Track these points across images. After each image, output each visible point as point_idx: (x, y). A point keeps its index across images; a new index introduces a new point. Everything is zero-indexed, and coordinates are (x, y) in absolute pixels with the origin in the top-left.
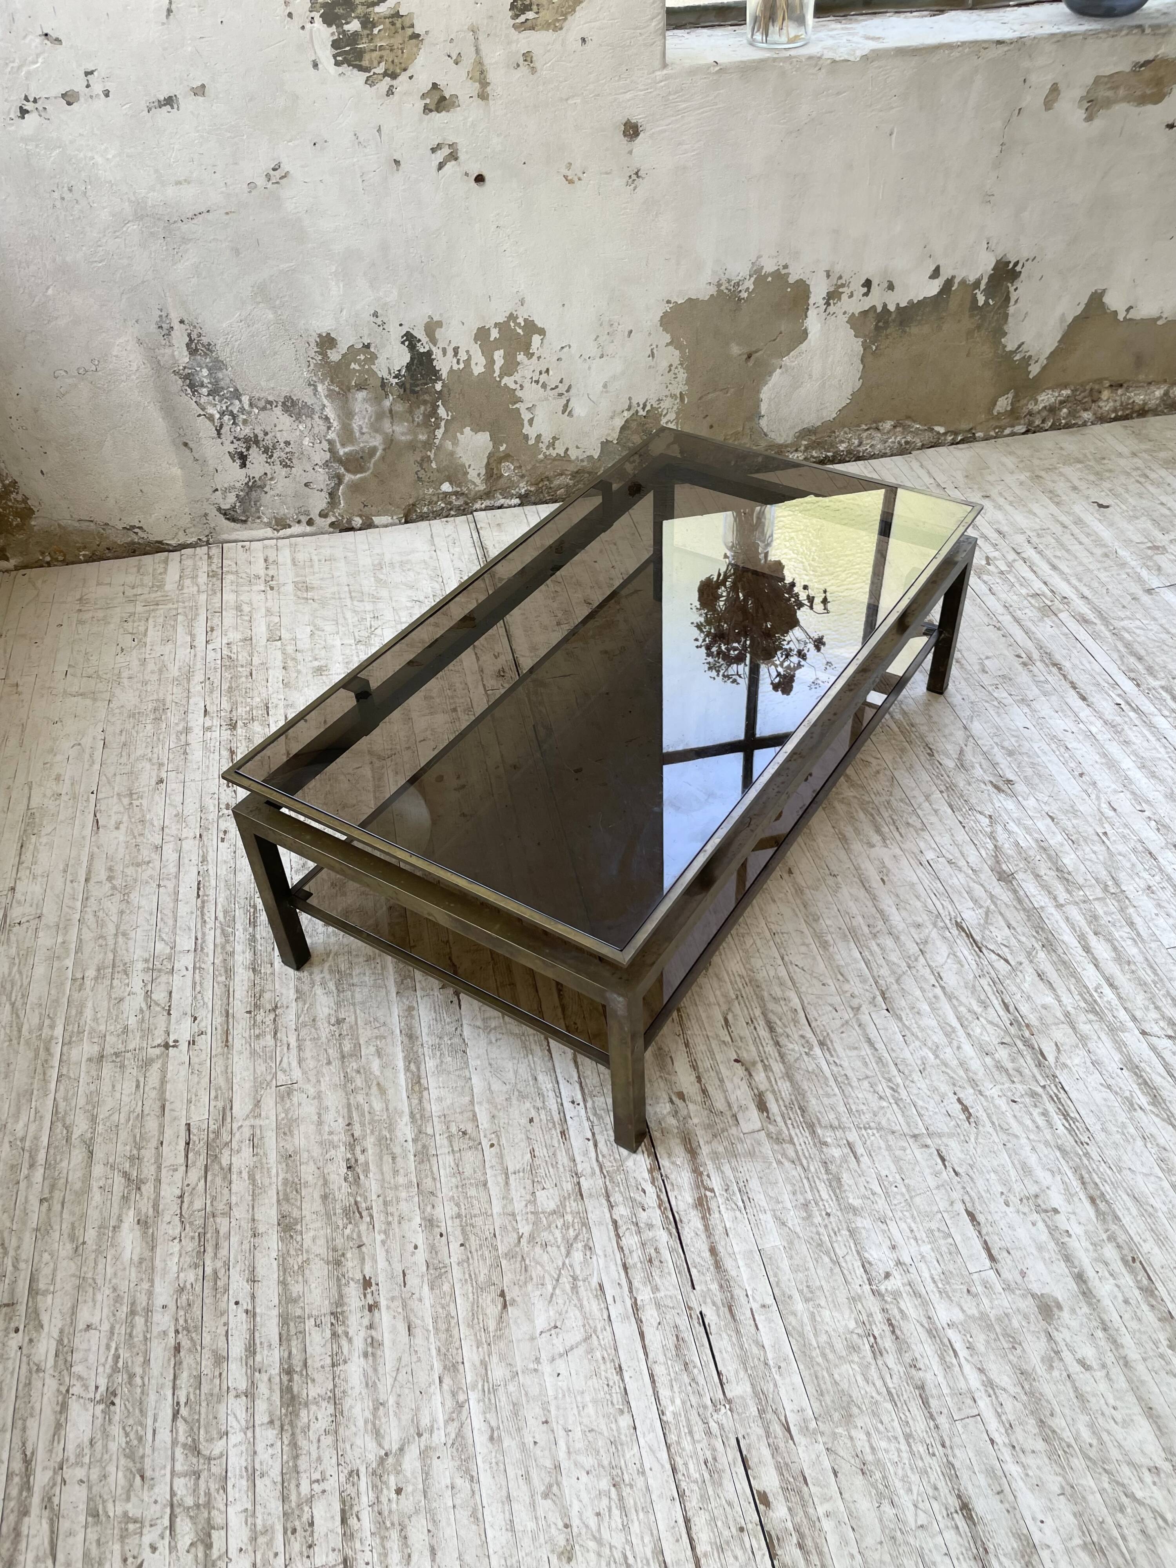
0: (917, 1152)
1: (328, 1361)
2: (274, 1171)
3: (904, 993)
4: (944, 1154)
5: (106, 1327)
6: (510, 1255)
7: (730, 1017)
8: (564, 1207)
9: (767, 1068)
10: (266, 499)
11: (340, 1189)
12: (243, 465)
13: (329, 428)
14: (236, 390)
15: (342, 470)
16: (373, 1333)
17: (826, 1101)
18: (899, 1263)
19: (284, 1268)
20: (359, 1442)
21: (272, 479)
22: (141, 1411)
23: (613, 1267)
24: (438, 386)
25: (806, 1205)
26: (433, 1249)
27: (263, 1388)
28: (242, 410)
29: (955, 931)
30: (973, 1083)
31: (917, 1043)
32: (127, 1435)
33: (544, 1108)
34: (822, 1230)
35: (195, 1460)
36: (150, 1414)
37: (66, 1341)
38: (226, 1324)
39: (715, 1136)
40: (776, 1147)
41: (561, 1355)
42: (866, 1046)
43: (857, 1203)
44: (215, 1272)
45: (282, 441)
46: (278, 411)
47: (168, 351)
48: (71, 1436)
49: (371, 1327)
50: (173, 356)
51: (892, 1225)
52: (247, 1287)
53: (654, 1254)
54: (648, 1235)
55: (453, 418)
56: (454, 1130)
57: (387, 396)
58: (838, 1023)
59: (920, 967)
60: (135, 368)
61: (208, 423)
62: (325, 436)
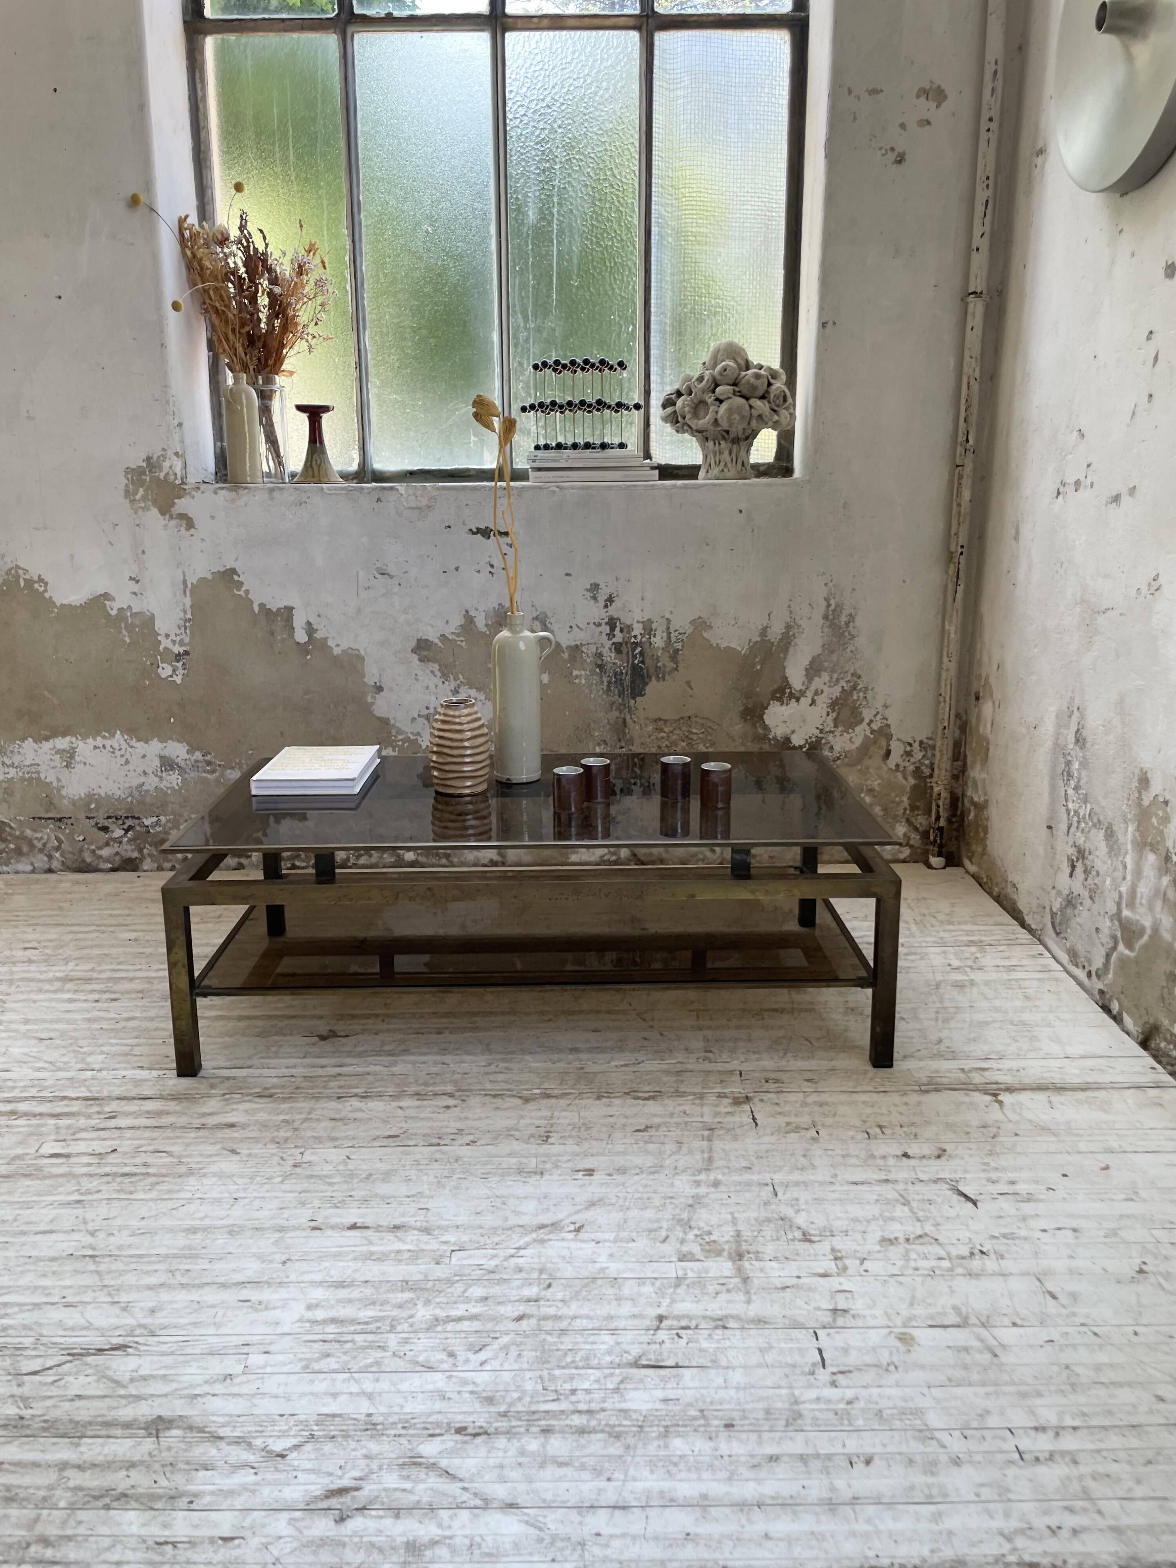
3: (77, 1273)
7: (163, 1154)
9: (89, 1165)
10: (1073, 923)
12: (1071, 875)
13: (1124, 879)
14: (1087, 794)
15: (1119, 935)
17: (22, 1190)
21: (1081, 904)
28: (1084, 817)
29: (117, 1341)
39: (58, 1128)
40: (12, 1156)
42: (47, 1229)
45: (1096, 868)
46: (1102, 834)
47: (1065, 732)
50: (1067, 739)
54: (17, 1090)
57: (1166, 872)
59: (97, 1294)
60: (1048, 737)
61: (1066, 817)
62: (1119, 886)
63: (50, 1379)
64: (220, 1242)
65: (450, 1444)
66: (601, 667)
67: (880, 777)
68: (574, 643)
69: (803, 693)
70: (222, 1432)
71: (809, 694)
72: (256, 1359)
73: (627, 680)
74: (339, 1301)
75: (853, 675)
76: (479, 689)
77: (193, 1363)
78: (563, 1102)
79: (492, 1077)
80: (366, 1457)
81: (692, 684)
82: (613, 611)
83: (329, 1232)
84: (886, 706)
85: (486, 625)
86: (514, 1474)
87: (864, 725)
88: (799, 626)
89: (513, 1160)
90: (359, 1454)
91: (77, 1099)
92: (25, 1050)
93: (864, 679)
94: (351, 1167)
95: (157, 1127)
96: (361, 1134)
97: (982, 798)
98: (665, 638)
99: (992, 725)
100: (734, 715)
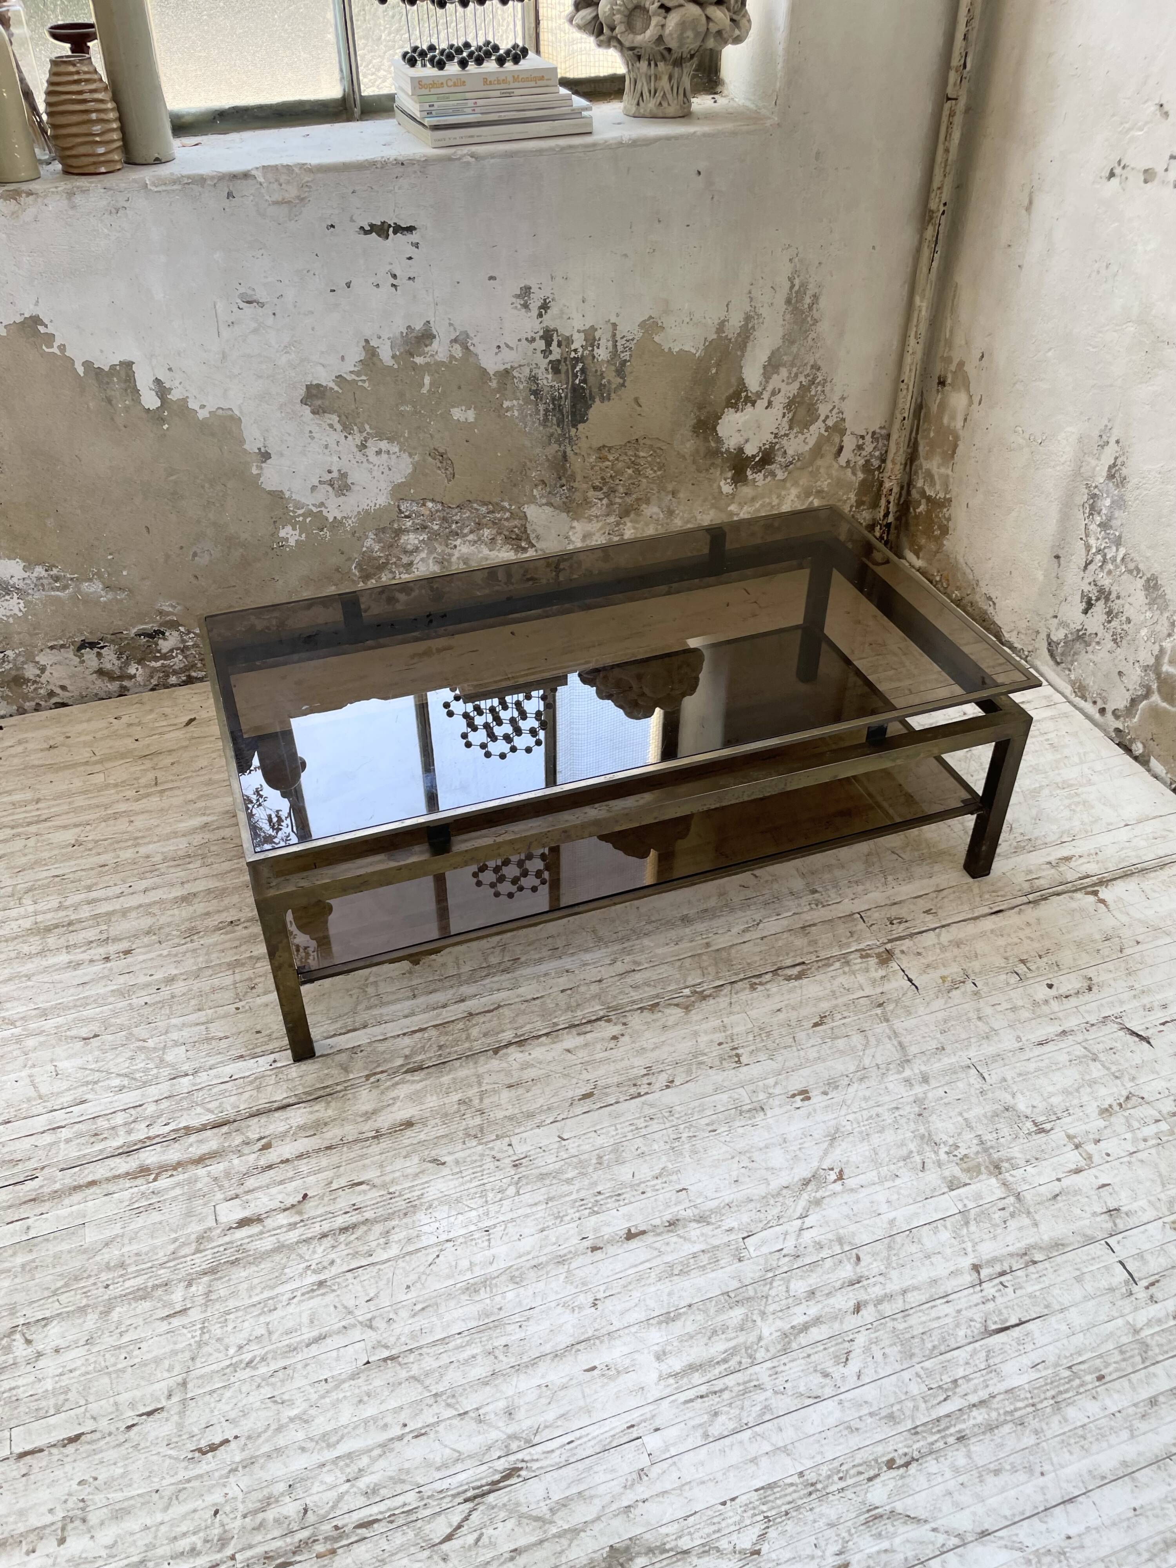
0: (163, 1384)
1: (71, 943)
3: (393, 1386)
4: (157, 1416)
5: (130, 829)
6: (129, 1037)
7: (364, 1187)
8: (165, 1068)
9: (293, 1226)
10: (1084, 658)
11: (214, 920)
12: (1085, 612)
13: (1169, 635)
14: (1120, 537)
15: (1155, 686)
16: (86, 964)
17: (245, 1285)
18: (39, 1355)
19: (150, 905)
20: (6, 971)
21: (1098, 643)
22: (66, 860)
23: (99, 1109)
25: (122, 1265)
26: (147, 985)
27: (62, 914)
28: (1114, 559)
29: (502, 1465)
30: (249, 1463)
31: (314, 1397)
32: (50, 858)
34: (92, 1280)
36: (61, 865)
37: (124, 814)
38: (115, 885)
39: (216, 1179)
40: (193, 1237)
41: (32, 1081)
42: (315, 1334)
43: (115, 1315)
44: (156, 870)
45: (1126, 614)
46: (1140, 583)
47: (1093, 462)
48: (58, 834)
49: (92, 961)
50: (1094, 468)
51: (82, 1351)
52: (141, 889)
53: (101, 1137)
54: (122, 1131)
56: (257, 980)
58: (351, 1303)
59: (435, 1409)
60: (1063, 460)
61: (1083, 552)
62: (1161, 641)
63: (471, 1539)
64: (510, 1295)
65: (891, 1484)
66: (536, 393)
67: (830, 476)
68: (502, 368)
69: (759, 395)
70: (685, 1543)
71: (766, 395)
72: (652, 1442)
73: (567, 404)
74: (681, 1339)
75: (812, 367)
76: (391, 440)
77: (596, 1468)
78: (723, 1001)
79: (629, 980)
80: (831, 1525)
81: (641, 401)
82: (549, 321)
83: (611, 1250)
84: (843, 398)
85: (394, 357)
86: (965, 1498)
87: (819, 423)
88: (759, 316)
89: (724, 1097)
90: (821, 1523)
91: (203, 1128)
92: (79, 1062)
93: (824, 370)
94: (573, 1151)
95: (329, 1148)
96: (552, 1100)
97: (941, 495)
98: (611, 349)
99: (965, 420)
100: (686, 431)
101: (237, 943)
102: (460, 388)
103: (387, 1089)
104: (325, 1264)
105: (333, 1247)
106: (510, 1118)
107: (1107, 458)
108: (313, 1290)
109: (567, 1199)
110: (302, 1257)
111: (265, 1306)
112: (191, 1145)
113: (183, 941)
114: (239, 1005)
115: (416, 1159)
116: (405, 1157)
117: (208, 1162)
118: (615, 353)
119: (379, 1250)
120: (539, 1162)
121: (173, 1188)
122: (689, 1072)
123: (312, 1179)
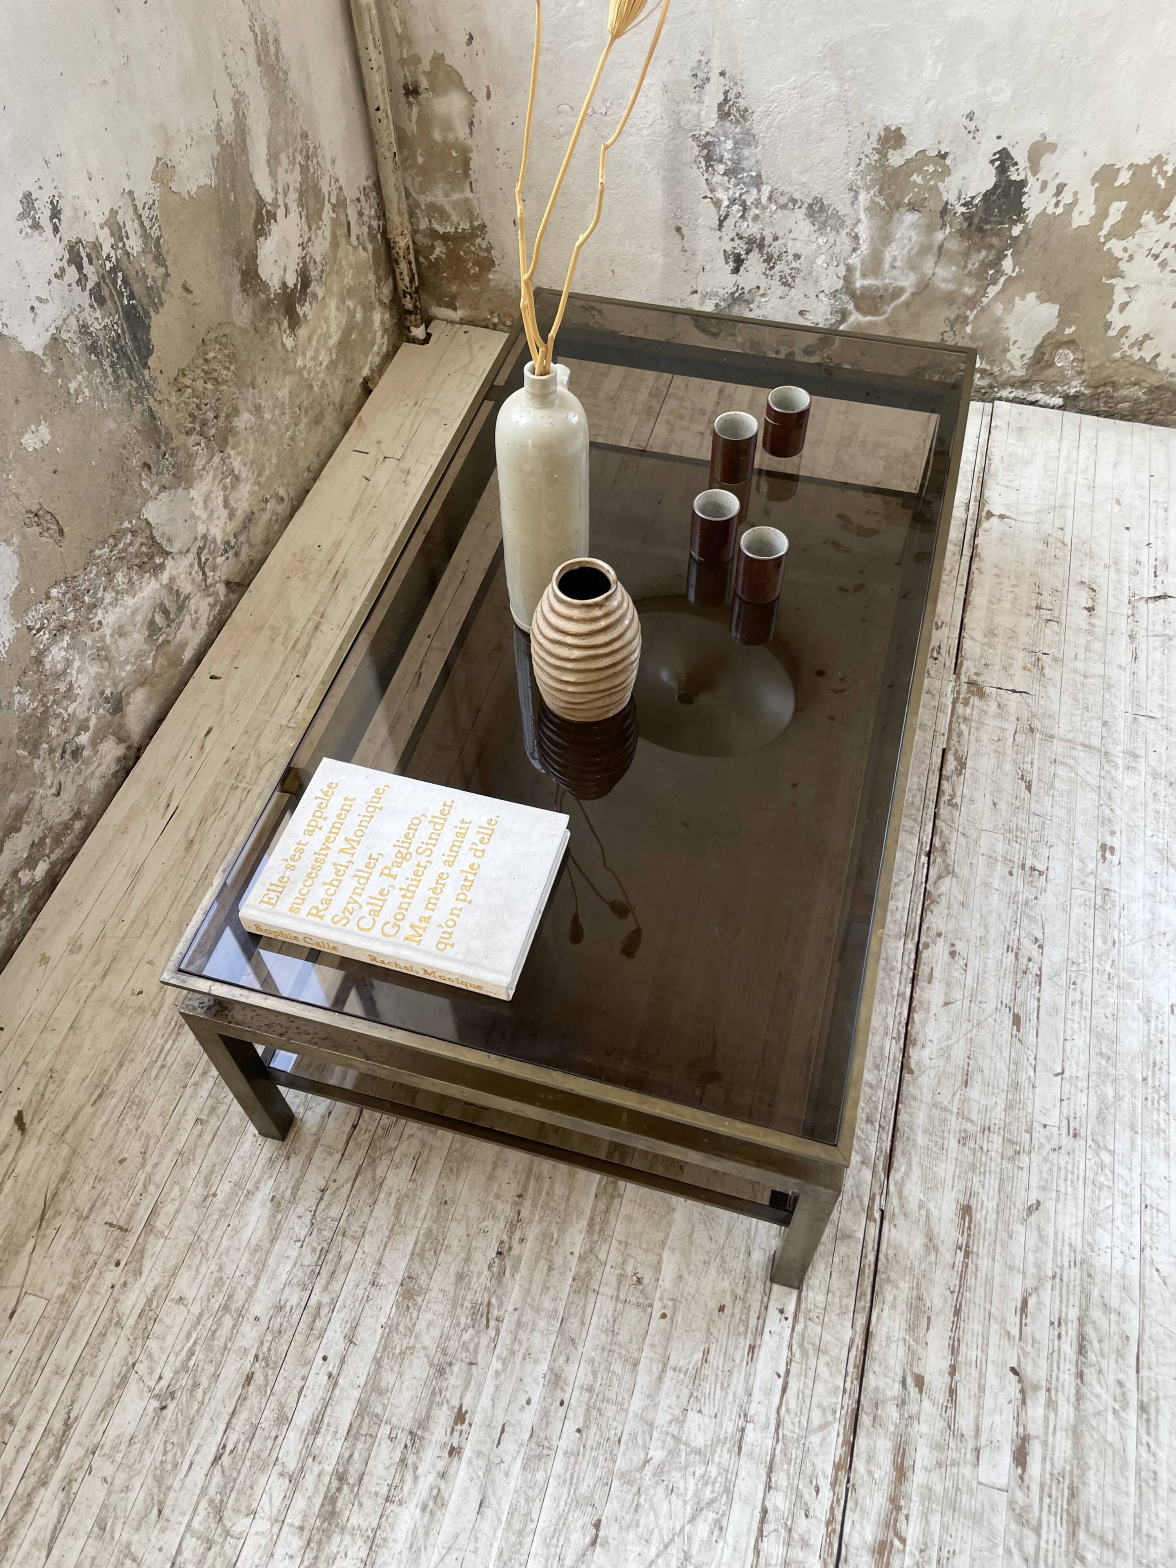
1: (385, 1491)
2: (423, 1212)
5: (195, 1310)
6: (627, 1479)
7: (1032, 1301)
8: (713, 1453)
9: (1051, 1404)
11: (480, 1274)
12: (736, 270)
13: (854, 250)
14: (759, 176)
15: (851, 306)
16: (443, 1486)
17: (1110, 1496)
19: (386, 1345)
21: (763, 295)
22: (189, 1432)
24: (1017, 230)
26: (545, 1416)
27: (309, 1481)
28: (757, 203)
32: (165, 1453)
33: (744, 1301)
35: (213, 1526)
36: (196, 1441)
37: (155, 1304)
38: (305, 1378)
39: (939, 1464)
40: (1013, 1527)
44: (319, 1307)
45: (791, 252)
46: (800, 213)
47: (695, 108)
48: (116, 1420)
49: (443, 1475)
50: (699, 115)
52: (342, 1345)
55: (1019, 276)
56: (629, 1269)
57: (944, 226)
60: (650, 121)
61: (713, 209)
62: (845, 259)
66: (93, 347)
67: (350, 265)
68: (48, 337)
69: (275, 203)
71: (280, 200)
73: (127, 341)
75: (301, 136)
78: (954, 836)
81: (191, 284)
82: (68, 231)
84: (334, 161)
87: (327, 205)
88: (244, 96)
89: (1077, 910)
91: (850, 1444)
93: (310, 134)
94: (1082, 1073)
95: (957, 1312)
96: (1006, 1054)
97: (465, 225)
98: (139, 233)
99: (471, 124)
100: (238, 297)
101: (543, 1265)
102: (17, 401)
103: (902, 1206)
104: (1118, 1391)
105: (1100, 1372)
106: (1009, 1107)
107: (713, 95)
108: (1148, 1421)
109: (1139, 1111)
110: (1099, 1413)
111: (1147, 1483)
112: (870, 1473)
113: (492, 1332)
114: (657, 1311)
115: (1018, 1228)
116: (1011, 1237)
117: (908, 1463)
118: (145, 235)
119: (1125, 1326)
120: (1082, 1112)
121: (927, 1522)
122: (1032, 919)
123: (993, 1352)
